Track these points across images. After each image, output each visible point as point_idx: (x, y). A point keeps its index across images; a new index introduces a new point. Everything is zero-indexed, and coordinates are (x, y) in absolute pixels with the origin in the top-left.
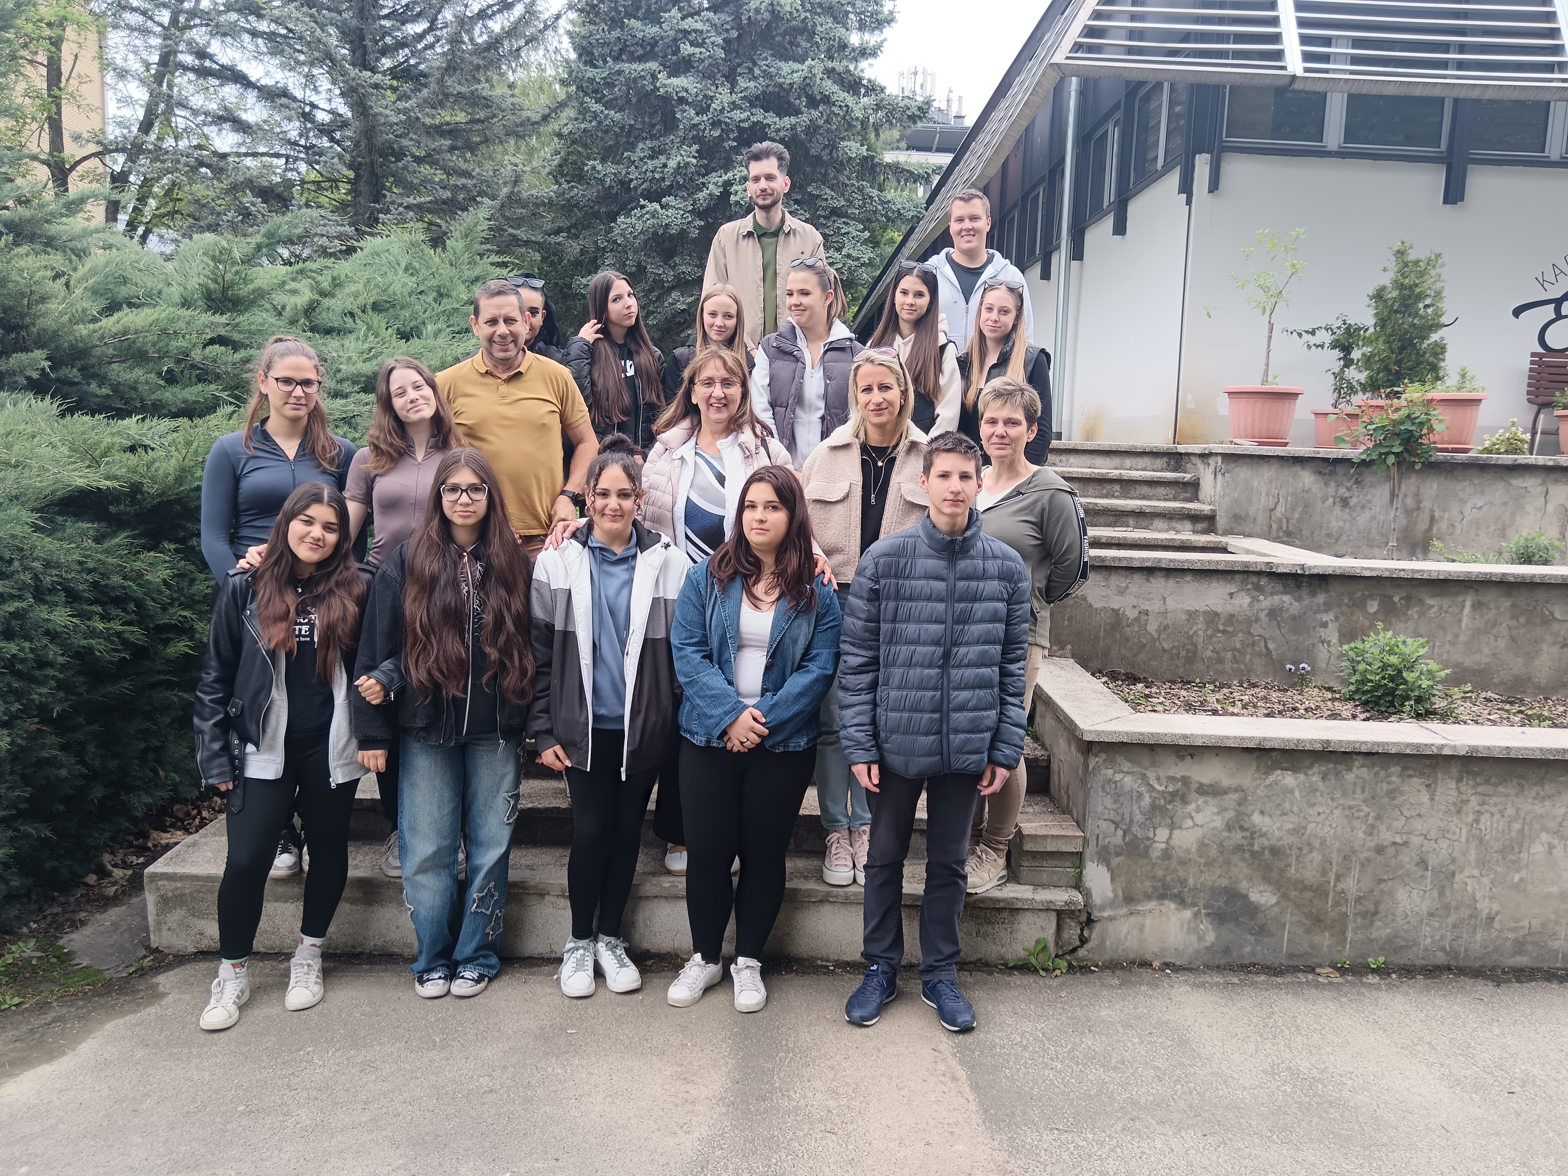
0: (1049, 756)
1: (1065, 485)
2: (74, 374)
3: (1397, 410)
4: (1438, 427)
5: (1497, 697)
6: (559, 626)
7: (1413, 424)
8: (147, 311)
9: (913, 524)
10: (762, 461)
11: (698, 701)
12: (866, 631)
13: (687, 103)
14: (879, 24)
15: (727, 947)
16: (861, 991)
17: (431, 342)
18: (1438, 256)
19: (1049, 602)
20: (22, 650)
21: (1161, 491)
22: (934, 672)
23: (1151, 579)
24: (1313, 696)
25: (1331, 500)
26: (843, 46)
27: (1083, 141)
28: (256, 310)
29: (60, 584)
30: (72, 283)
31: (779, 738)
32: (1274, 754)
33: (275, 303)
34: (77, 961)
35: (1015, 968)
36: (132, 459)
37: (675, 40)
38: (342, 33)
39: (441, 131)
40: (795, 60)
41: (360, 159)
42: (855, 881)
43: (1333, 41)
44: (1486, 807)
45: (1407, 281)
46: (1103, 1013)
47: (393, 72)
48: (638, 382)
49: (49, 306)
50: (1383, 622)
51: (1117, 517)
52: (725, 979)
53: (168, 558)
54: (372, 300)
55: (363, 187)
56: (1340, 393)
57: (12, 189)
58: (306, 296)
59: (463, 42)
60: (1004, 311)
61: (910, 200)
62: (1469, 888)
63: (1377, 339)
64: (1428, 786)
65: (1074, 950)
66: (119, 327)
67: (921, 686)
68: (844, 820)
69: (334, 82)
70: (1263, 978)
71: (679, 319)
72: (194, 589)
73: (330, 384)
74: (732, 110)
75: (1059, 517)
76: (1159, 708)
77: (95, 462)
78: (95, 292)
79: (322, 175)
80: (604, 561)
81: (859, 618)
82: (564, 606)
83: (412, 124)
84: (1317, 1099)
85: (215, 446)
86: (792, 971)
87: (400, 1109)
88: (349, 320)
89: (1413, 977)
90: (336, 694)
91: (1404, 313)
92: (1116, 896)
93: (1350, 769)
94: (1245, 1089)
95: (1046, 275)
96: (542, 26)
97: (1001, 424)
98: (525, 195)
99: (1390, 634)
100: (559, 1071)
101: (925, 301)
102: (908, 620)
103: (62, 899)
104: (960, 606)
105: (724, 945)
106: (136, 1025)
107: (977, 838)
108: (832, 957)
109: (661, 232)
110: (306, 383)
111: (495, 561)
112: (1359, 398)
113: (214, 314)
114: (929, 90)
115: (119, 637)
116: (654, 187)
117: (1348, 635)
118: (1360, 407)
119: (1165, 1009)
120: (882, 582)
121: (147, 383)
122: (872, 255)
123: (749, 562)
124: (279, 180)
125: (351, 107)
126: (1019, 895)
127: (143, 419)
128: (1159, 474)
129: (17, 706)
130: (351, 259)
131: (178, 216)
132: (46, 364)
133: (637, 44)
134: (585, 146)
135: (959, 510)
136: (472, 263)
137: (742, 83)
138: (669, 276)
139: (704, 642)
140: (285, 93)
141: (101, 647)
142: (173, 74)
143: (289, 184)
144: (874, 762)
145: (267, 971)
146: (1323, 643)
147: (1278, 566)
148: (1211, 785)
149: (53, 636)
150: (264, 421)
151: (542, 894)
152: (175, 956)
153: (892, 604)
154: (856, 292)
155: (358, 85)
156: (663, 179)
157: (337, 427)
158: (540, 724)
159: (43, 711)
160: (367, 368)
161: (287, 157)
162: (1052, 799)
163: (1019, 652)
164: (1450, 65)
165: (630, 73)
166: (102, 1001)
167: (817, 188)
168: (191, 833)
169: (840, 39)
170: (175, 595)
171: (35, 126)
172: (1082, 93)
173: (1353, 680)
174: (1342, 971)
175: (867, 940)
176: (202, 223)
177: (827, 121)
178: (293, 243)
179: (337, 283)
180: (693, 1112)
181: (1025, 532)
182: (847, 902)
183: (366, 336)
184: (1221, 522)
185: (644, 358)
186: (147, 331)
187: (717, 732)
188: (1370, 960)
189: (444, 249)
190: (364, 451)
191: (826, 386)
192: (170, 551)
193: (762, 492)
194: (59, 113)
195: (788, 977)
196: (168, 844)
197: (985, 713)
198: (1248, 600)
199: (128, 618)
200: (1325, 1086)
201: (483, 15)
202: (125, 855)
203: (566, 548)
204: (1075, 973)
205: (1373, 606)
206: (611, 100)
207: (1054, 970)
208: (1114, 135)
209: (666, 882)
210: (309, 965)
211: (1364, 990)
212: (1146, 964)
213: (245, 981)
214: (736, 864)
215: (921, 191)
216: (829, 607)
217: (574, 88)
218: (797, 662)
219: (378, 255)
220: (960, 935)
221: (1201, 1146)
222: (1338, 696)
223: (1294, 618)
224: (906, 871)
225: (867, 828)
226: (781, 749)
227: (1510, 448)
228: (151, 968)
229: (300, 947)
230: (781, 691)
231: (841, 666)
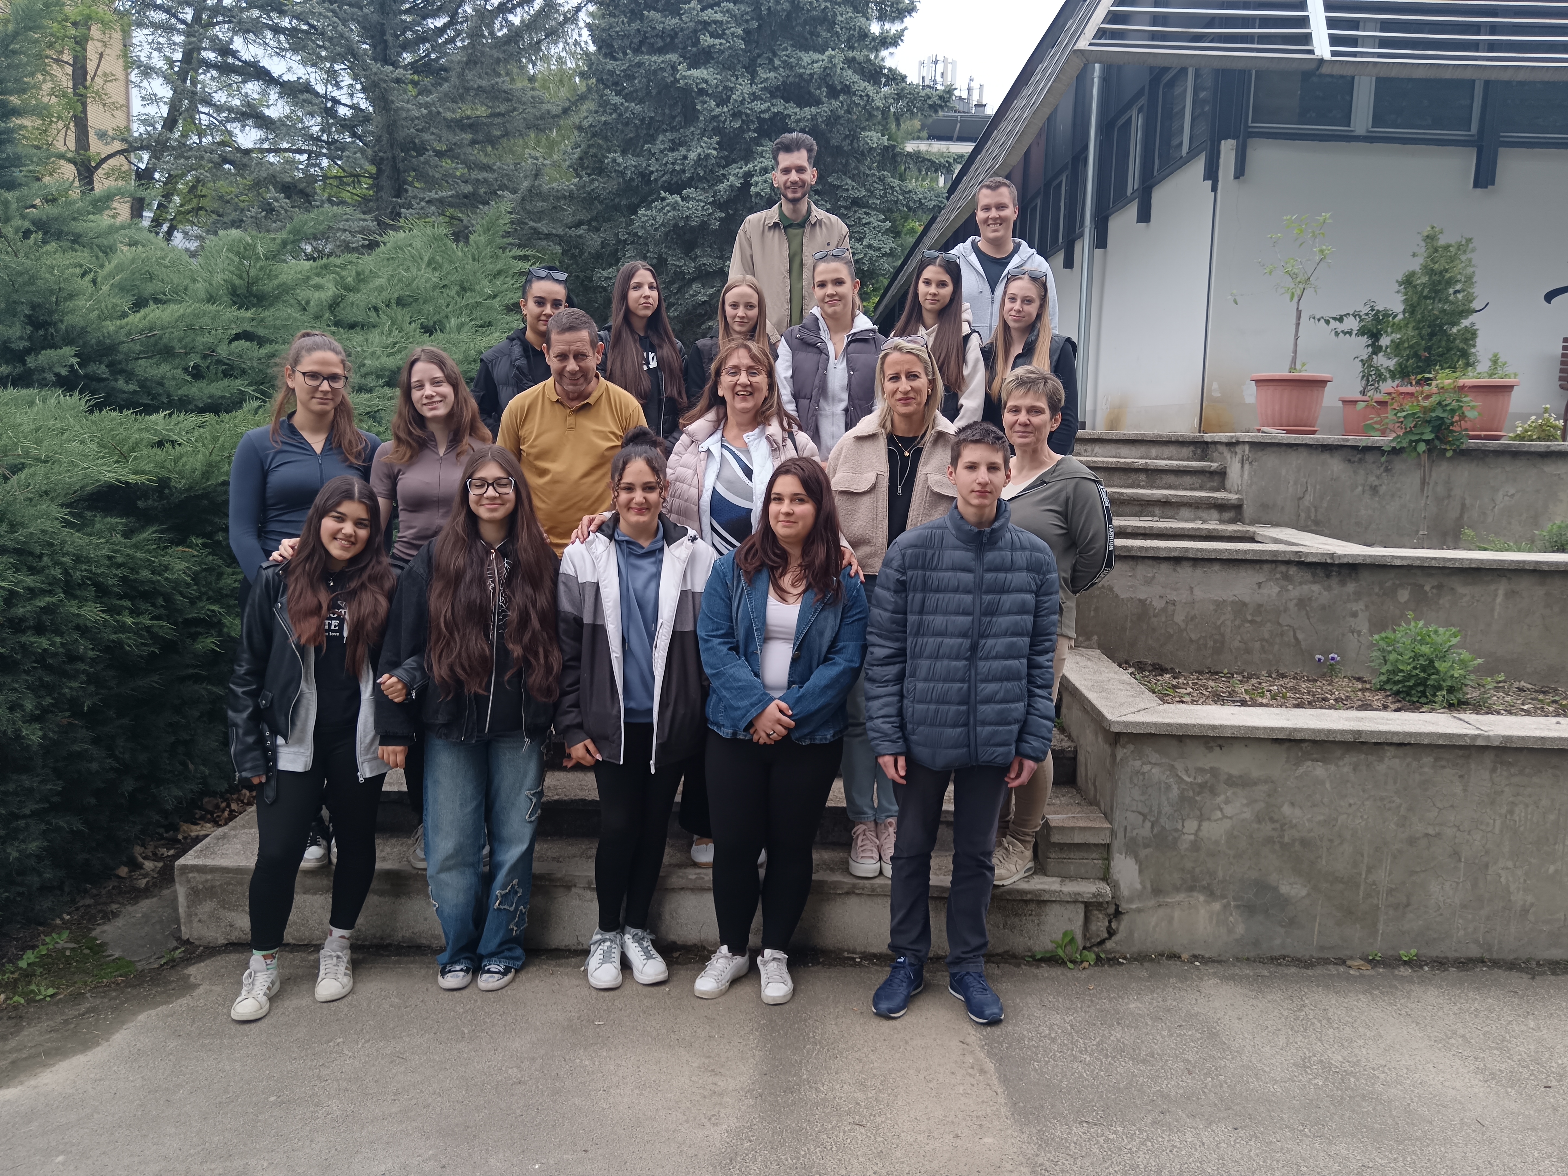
0: (1076, 747)
1: (1090, 474)
2: (102, 370)
3: (1428, 397)
4: (1471, 414)
5: (1530, 686)
6: (587, 619)
7: (1444, 411)
8: (174, 307)
9: (940, 515)
10: (790, 453)
11: (724, 693)
12: (893, 622)
13: (707, 95)
14: (900, 13)
15: (754, 939)
16: (888, 983)
17: (454, 336)
18: (1469, 241)
19: (1075, 592)
20: (53, 644)
21: (1188, 480)
22: (961, 664)
23: (1178, 569)
24: (1343, 687)
25: (1360, 489)
26: (864, 35)
27: (1105, 128)
28: (280, 305)
29: (89, 579)
30: (99, 279)
31: (806, 731)
32: (1304, 745)
33: (300, 298)
34: (110, 952)
35: (1043, 960)
36: (159, 454)
37: (695, 31)
38: (363, 28)
39: (461, 125)
40: (815, 50)
41: (381, 154)
42: (881, 873)
43: (1361, 24)
44: (1520, 798)
45: (1436, 266)
46: (1132, 1006)
47: (414, 67)
48: (663, 375)
49: (77, 302)
50: (1414, 611)
51: (1143, 506)
52: (752, 971)
53: (196, 553)
54: (396, 295)
55: (385, 182)
56: (1368, 380)
57: (40, 188)
58: (330, 291)
59: (484, 36)
60: (1027, 300)
61: (931, 189)
62: (1503, 880)
63: (1406, 326)
64: (1461, 777)
65: (1102, 942)
66: (145, 323)
67: (948, 678)
68: (870, 812)
69: (355, 77)
70: (1293, 970)
71: (701, 311)
72: (222, 583)
73: (355, 379)
74: (753, 101)
75: (1084, 506)
76: (1187, 699)
77: (124, 457)
78: (122, 288)
79: (344, 170)
80: (631, 554)
81: (886, 610)
82: (592, 599)
83: (433, 118)
84: (1349, 1092)
85: (241, 441)
86: (819, 963)
87: (430, 1100)
88: (373, 314)
89: (1446, 970)
90: (363, 688)
91: (1434, 299)
92: (1144, 887)
93: (1381, 760)
94: (1276, 1082)
95: (1069, 263)
96: (562, 18)
97: (1024, 412)
98: (545, 188)
99: (1421, 623)
100: (587, 1063)
101: (948, 290)
102: (935, 612)
103: (94, 891)
104: (987, 598)
105: (751, 937)
106: (168, 1016)
107: (1004, 830)
108: (858, 949)
109: (681, 224)
110: (333, 377)
111: (523, 556)
112: (1388, 386)
113: (239, 309)
114: (949, 79)
115: (148, 632)
116: (675, 179)
117: (1379, 625)
118: (1389, 394)
119: (1194, 1001)
120: (910, 573)
121: (174, 378)
122: (893, 245)
123: (775, 554)
124: (301, 175)
125: (373, 103)
126: (1046, 887)
127: (170, 415)
128: (1185, 463)
129: (49, 700)
130: (374, 254)
131: (202, 213)
132: (75, 361)
133: (657, 36)
134: (606, 139)
135: (987, 502)
136: (495, 257)
137: (763, 74)
138: (690, 268)
139: (730, 634)
140: (307, 88)
141: (130, 642)
142: (196, 71)
143: (311, 179)
144: (900, 754)
145: (297, 962)
146: (1353, 632)
147: (1307, 554)
148: (1241, 777)
149: (83, 630)
150: (291, 415)
151: (568, 886)
152: (206, 948)
153: (919, 596)
154: (877, 282)
155: (381, 79)
156: (684, 171)
157: (361, 421)
158: (570, 719)
159: (74, 706)
160: (390, 362)
161: (310, 153)
162: (1079, 790)
163: (1047, 644)
164: (1481, 47)
165: (650, 65)
166: (135, 992)
167: (838, 178)
168: (220, 826)
169: (860, 28)
170: (203, 589)
171: (60, 125)
172: (1105, 80)
173: (1384, 670)
174: (1373, 963)
175: (893, 932)
176: (225, 219)
177: (848, 112)
178: (316, 238)
179: (361, 278)
180: (721, 1104)
181: (1051, 522)
182: (873, 894)
183: (390, 331)
184: (1248, 511)
185: (666, 351)
186: (173, 327)
187: (743, 724)
188: (1402, 952)
189: (467, 242)
190: (387, 445)
191: (850, 377)
192: (197, 545)
193: (788, 485)
194: (85, 111)
195: (815, 968)
196: (197, 836)
197: (1013, 706)
198: (1276, 589)
199: (157, 612)
200: (1358, 1080)
201: (502, 9)
202: (156, 847)
203: (593, 541)
204: (1103, 965)
205: (1404, 595)
206: (631, 92)
207: (1082, 962)
208: (1138, 122)
209: (692, 874)
210: (338, 957)
211: (1396, 983)
212: (1174, 956)
213: (275, 973)
214: (763, 857)
215: (942, 181)
216: (856, 600)
217: (594, 80)
218: (823, 654)
219: (402, 249)
220: (987, 927)
221: (1232, 1139)
222: (1368, 686)
223: (1323, 608)
224: (932, 863)
225: (893, 820)
226: (808, 742)
227: (1543, 435)
228: (182, 960)
229: (329, 938)
230: (807, 684)
231: (868, 657)
